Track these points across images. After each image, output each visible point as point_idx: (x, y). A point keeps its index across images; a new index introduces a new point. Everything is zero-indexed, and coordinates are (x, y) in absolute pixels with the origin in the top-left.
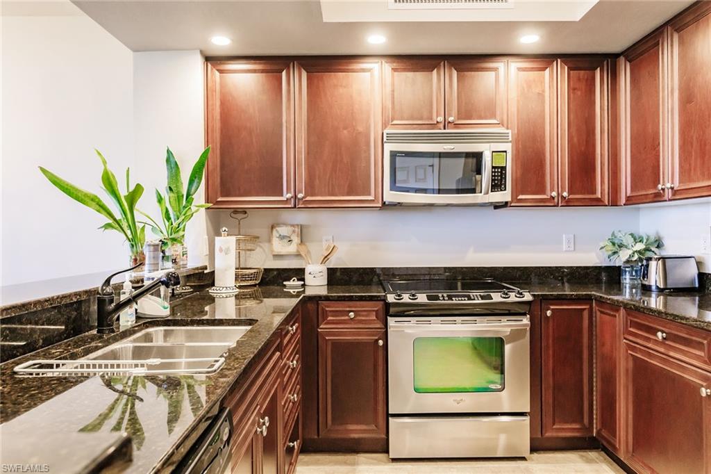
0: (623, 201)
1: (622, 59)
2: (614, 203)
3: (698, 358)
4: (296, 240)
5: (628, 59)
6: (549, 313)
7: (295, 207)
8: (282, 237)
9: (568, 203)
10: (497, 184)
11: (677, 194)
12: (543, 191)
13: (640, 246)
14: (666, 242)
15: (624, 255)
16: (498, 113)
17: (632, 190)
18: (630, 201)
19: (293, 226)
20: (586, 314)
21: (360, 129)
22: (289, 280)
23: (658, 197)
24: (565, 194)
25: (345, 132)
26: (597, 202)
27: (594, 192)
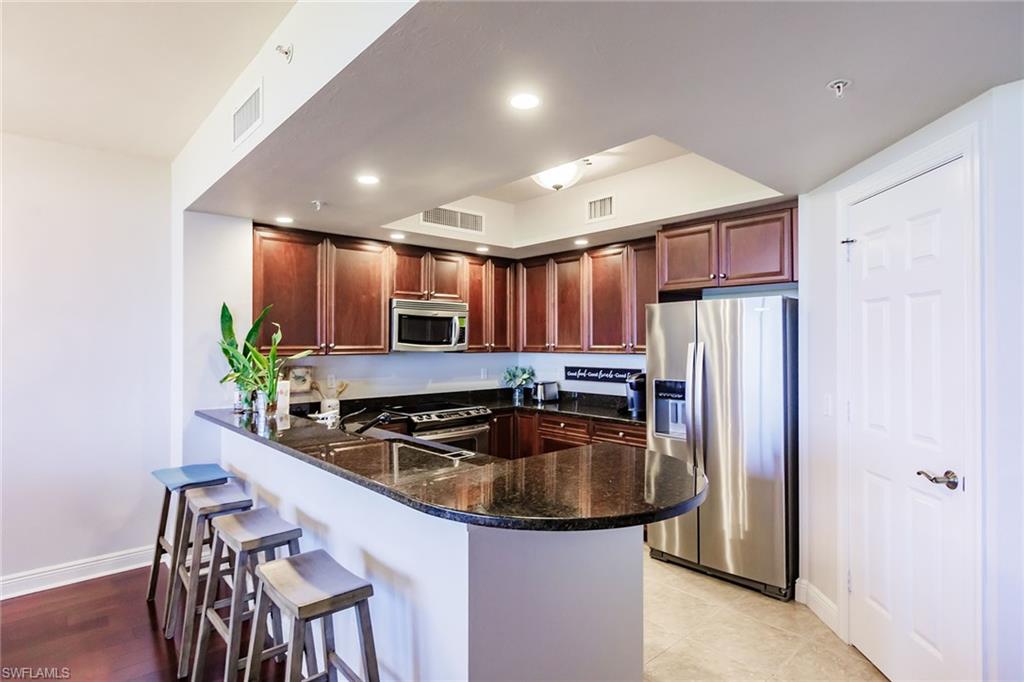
0: (521, 349)
1: (521, 265)
2: (515, 350)
3: (583, 433)
4: (309, 379)
5: (524, 266)
6: (495, 420)
7: (326, 354)
8: (297, 378)
9: (494, 350)
10: (461, 340)
11: (556, 350)
12: (481, 343)
13: (526, 376)
14: (536, 373)
15: (518, 381)
16: (458, 289)
17: (527, 343)
18: (525, 350)
19: (306, 367)
20: (512, 419)
21: (374, 295)
22: (314, 413)
23: (545, 350)
24: (493, 345)
25: (364, 297)
26: (507, 350)
27: (505, 343)
